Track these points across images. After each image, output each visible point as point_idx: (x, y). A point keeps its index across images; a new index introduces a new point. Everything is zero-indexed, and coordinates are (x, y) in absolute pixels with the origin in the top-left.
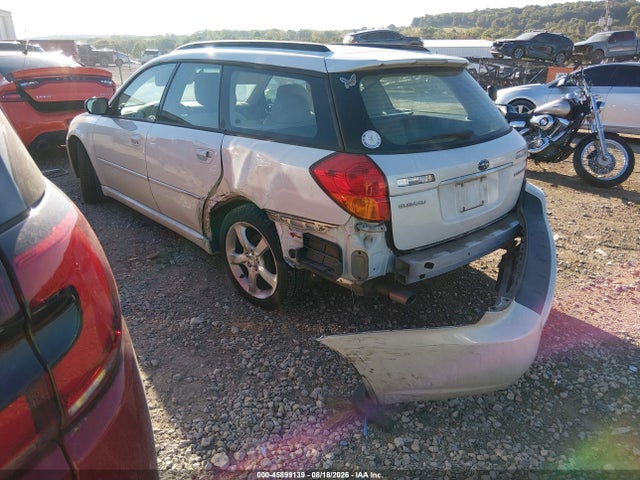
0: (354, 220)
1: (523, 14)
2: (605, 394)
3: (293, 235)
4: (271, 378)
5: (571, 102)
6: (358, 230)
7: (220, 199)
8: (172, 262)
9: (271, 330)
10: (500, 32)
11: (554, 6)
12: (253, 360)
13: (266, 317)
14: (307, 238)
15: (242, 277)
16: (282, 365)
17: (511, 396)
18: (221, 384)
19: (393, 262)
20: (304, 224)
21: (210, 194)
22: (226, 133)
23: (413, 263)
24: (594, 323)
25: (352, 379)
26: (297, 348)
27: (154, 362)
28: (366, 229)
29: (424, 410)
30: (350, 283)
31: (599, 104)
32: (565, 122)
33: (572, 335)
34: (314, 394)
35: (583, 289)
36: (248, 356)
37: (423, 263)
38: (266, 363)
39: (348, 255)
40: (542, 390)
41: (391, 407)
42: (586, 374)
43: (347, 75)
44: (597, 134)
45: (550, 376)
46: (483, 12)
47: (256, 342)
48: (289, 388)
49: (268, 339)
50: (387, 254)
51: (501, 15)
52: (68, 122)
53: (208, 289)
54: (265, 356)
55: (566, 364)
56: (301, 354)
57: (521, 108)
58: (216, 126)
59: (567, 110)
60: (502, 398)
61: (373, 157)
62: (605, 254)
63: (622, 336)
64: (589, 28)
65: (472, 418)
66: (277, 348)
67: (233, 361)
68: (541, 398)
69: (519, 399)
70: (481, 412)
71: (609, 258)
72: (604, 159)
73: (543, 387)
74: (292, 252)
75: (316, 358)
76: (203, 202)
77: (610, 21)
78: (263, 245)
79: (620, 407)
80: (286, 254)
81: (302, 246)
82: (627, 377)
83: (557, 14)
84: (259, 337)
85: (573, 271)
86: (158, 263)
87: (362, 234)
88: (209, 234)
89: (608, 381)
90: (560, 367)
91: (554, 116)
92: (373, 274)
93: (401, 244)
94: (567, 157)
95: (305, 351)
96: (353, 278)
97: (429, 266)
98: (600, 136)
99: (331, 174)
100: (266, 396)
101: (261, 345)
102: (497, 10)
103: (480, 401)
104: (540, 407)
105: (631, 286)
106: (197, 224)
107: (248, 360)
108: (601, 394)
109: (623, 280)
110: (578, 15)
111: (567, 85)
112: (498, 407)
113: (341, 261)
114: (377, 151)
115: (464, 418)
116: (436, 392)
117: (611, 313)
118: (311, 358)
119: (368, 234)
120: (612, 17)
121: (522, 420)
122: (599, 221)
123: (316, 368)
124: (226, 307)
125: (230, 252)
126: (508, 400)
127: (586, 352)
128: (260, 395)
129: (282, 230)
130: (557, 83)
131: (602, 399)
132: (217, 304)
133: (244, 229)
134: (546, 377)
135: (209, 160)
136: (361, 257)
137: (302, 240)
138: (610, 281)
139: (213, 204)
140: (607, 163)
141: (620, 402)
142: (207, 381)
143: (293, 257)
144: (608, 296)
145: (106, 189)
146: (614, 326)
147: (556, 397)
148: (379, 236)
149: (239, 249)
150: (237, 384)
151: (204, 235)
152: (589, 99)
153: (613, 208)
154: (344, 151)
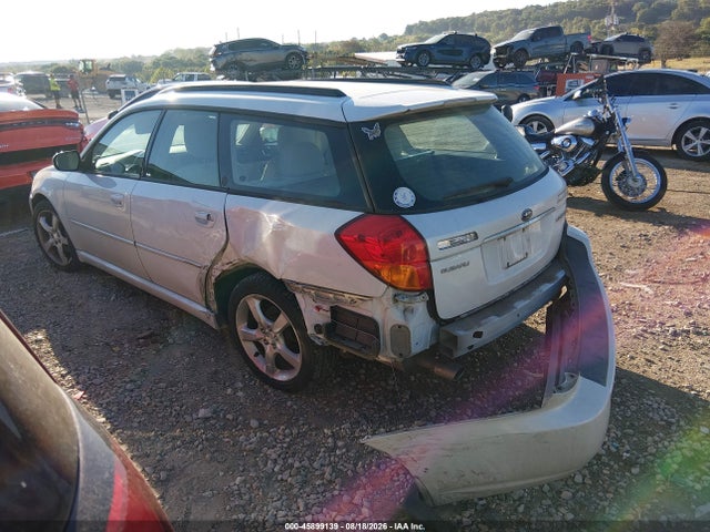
0: (391, 291)
1: (524, 16)
2: (680, 464)
3: (318, 308)
4: (305, 483)
5: (594, 120)
6: (396, 301)
7: (226, 267)
8: (170, 341)
9: (297, 420)
10: (500, 37)
11: (556, 5)
12: (280, 462)
13: (289, 403)
14: (336, 311)
15: (256, 355)
16: (316, 465)
17: (579, 479)
18: (247, 497)
19: (436, 333)
20: (331, 296)
21: (214, 262)
22: (229, 191)
23: (460, 333)
24: (654, 377)
25: (398, 475)
26: (330, 440)
27: (163, 475)
28: (406, 300)
29: (486, 508)
30: (389, 361)
31: (625, 120)
32: (590, 143)
33: (632, 394)
34: (357, 500)
35: (635, 337)
36: (274, 456)
37: (471, 333)
38: (297, 464)
39: (385, 332)
40: (611, 467)
41: (448, 506)
42: (656, 442)
43: (370, 124)
44: (625, 153)
45: (617, 448)
46: (481, 15)
47: (281, 437)
48: (328, 495)
49: (295, 431)
50: (430, 324)
51: (500, 18)
52: (31, 175)
53: (216, 372)
54: (294, 454)
55: (631, 431)
56: (336, 447)
57: (535, 124)
58: (217, 184)
59: (591, 128)
60: (570, 482)
61: (408, 217)
62: (651, 292)
63: (686, 390)
64: (594, 27)
65: (540, 511)
66: (306, 442)
67: (256, 464)
68: (611, 477)
69: (588, 481)
70: (550, 502)
71: (656, 296)
72: (635, 180)
73: (612, 463)
74: (318, 328)
75: (354, 451)
76: (205, 271)
77: (616, 20)
78: (282, 320)
79: (698, 480)
80: (310, 331)
81: (329, 320)
82: (699, 441)
83: (560, 14)
84: (284, 430)
85: (620, 314)
86: (154, 342)
87: (401, 306)
88: (214, 307)
89: (680, 449)
90: (625, 435)
91: (577, 136)
92: (416, 349)
93: (444, 312)
94: (594, 179)
95: (340, 443)
96: (393, 356)
97: (478, 335)
98: (629, 155)
99: (361, 239)
100: (301, 509)
101: (288, 440)
102: (496, 12)
103: (546, 488)
104: (612, 489)
105: (685, 328)
106: (199, 296)
107: (275, 461)
108: (675, 466)
109: (676, 321)
110: (582, 14)
111: (584, 96)
112: (566, 494)
113: (378, 337)
114: (412, 210)
115: (532, 512)
116: (500, 486)
117: (669, 363)
118: (348, 451)
119: (407, 305)
120: (618, 15)
121: (596, 508)
122: (638, 251)
123: (356, 465)
124: (240, 394)
125: (242, 328)
126: (577, 484)
127: (651, 414)
128: (294, 507)
129: (306, 304)
130: (573, 95)
131: (677, 471)
132: (229, 391)
133: (257, 303)
134: (613, 449)
135: (210, 223)
136: (401, 332)
137: (329, 314)
138: (662, 324)
139: (218, 273)
140: (638, 184)
141: (698, 474)
142: (229, 494)
143: (320, 332)
144: (664, 343)
145: (83, 255)
146: (676, 378)
147: (627, 474)
148: (420, 306)
149: (253, 324)
150: (265, 494)
151: (208, 307)
152: (613, 115)
153: (650, 234)
154: (374, 213)
